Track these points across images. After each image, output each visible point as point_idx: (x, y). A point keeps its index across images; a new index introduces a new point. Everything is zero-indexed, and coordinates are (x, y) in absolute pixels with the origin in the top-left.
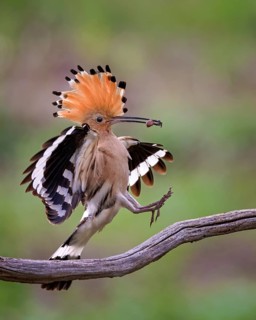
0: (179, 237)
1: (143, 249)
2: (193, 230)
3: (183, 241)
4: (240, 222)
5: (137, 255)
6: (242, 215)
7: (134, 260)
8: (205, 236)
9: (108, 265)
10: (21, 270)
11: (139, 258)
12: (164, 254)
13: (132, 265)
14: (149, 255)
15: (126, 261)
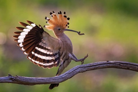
0: (78, 70)
1: (66, 74)
2: (83, 68)
3: (79, 72)
4: (99, 66)
5: (64, 76)
6: (100, 64)
7: (63, 78)
8: (87, 71)
9: (54, 80)
10: (24, 80)
11: (64, 77)
12: (73, 76)
13: (62, 79)
14: (68, 76)
15: (60, 78)
